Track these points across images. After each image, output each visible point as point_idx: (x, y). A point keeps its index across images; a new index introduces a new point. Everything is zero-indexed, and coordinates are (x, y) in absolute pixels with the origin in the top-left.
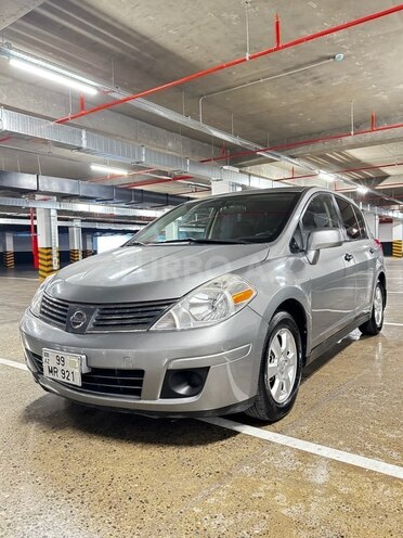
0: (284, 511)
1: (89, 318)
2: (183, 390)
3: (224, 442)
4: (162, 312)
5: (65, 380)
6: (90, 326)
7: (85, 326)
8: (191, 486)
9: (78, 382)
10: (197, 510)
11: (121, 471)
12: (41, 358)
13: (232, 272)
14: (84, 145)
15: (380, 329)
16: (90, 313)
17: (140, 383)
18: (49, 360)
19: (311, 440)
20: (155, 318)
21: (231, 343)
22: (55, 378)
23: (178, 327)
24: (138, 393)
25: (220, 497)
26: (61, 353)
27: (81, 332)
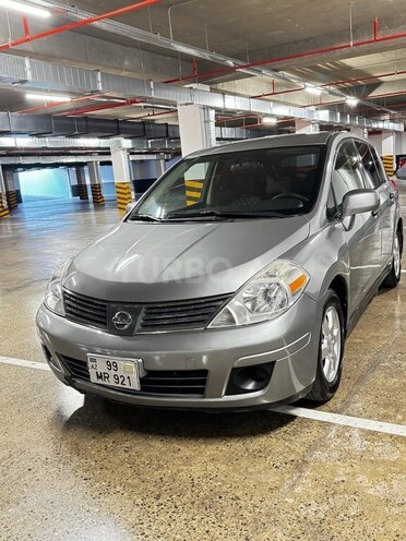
0: (371, 491)
1: (135, 319)
2: (251, 386)
3: (285, 428)
4: (219, 309)
5: (119, 385)
6: (138, 327)
7: (132, 328)
8: (272, 478)
9: (136, 386)
10: (290, 501)
11: (197, 470)
12: (85, 364)
13: (281, 257)
14: (29, 76)
15: (398, 280)
16: (135, 313)
17: (204, 382)
18: (97, 366)
19: (370, 417)
20: (212, 316)
21: (292, 335)
22: (106, 383)
23: (237, 324)
24: (201, 392)
25: (305, 485)
26: (112, 359)
27: (129, 333)
